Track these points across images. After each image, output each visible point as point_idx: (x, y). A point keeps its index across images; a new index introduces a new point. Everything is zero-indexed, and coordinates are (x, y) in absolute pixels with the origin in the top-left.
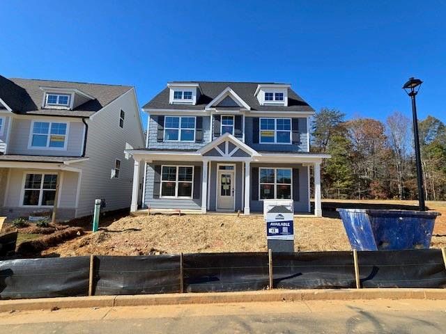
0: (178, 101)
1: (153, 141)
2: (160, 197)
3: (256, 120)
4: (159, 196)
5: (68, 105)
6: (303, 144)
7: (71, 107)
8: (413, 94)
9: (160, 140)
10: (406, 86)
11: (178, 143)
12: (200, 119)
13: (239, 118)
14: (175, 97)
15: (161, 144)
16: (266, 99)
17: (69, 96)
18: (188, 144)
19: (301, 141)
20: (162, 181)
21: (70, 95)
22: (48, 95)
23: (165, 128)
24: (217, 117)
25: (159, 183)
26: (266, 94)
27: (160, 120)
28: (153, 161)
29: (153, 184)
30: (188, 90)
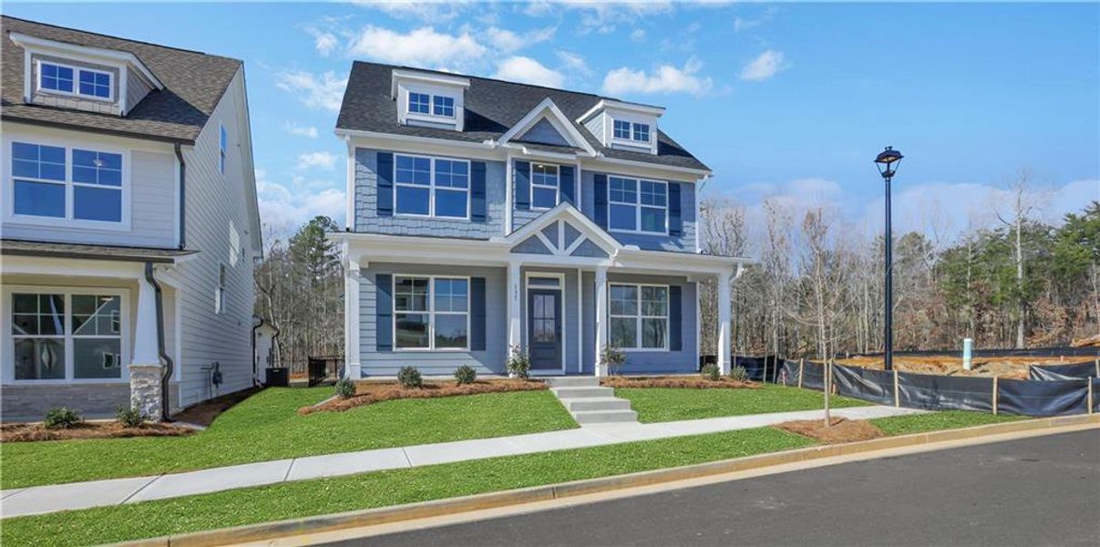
0: (419, 117)
1: (366, 213)
2: (394, 349)
3: (600, 180)
4: (391, 346)
5: (111, 99)
6: (688, 237)
7: (121, 107)
8: (888, 175)
9: (384, 210)
11: (430, 220)
12: (479, 168)
13: (567, 172)
14: (413, 108)
15: (387, 221)
16: (617, 134)
17: (112, 75)
18: (453, 225)
19: (685, 230)
20: (394, 311)
21: (116, 71)
23: (395, 184)
24: (522, 167)
25: (390, 315)
26: (617, 124)
27: (383, 162)
28: (370, 263)
29: (374, 318)
30: (444, 94)
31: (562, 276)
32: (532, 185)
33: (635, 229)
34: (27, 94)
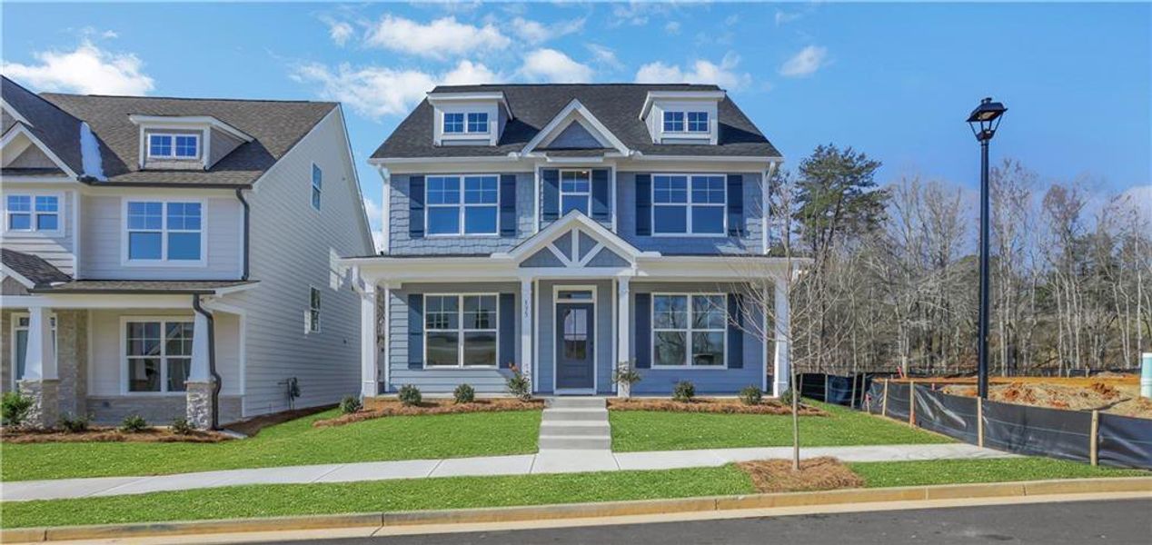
0: (454, 136)
1: (400, 236)
2: (425, 367)
3: (642, 181)
4: (421, 364)
5: (197, 157)
6: (752, 236)
7: (205, 162)
8: (985, 136)
9: (416, 232)
10: (974, 118)
11: (459, 238)
12: (509, 181)
13: (601, 176)
14: (448, 129)
15: (419, 242)
16: (668, 127)
17: (198, 136)
18: (482, 242)
19: (748, 228)
20: (425, 330)
21: (201, 132)
22: (149, 135)
23: (427, 205)
24: (550, 176)
25: (421, 334)
26: (668, 116)
27: (415, 186)
28: (403, 284)
29: (406, 337)
30: (478, 110)
31: (594, 288)
32: (561, 194)
33: (685, 231)
34: (141, 162)
